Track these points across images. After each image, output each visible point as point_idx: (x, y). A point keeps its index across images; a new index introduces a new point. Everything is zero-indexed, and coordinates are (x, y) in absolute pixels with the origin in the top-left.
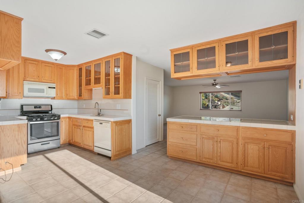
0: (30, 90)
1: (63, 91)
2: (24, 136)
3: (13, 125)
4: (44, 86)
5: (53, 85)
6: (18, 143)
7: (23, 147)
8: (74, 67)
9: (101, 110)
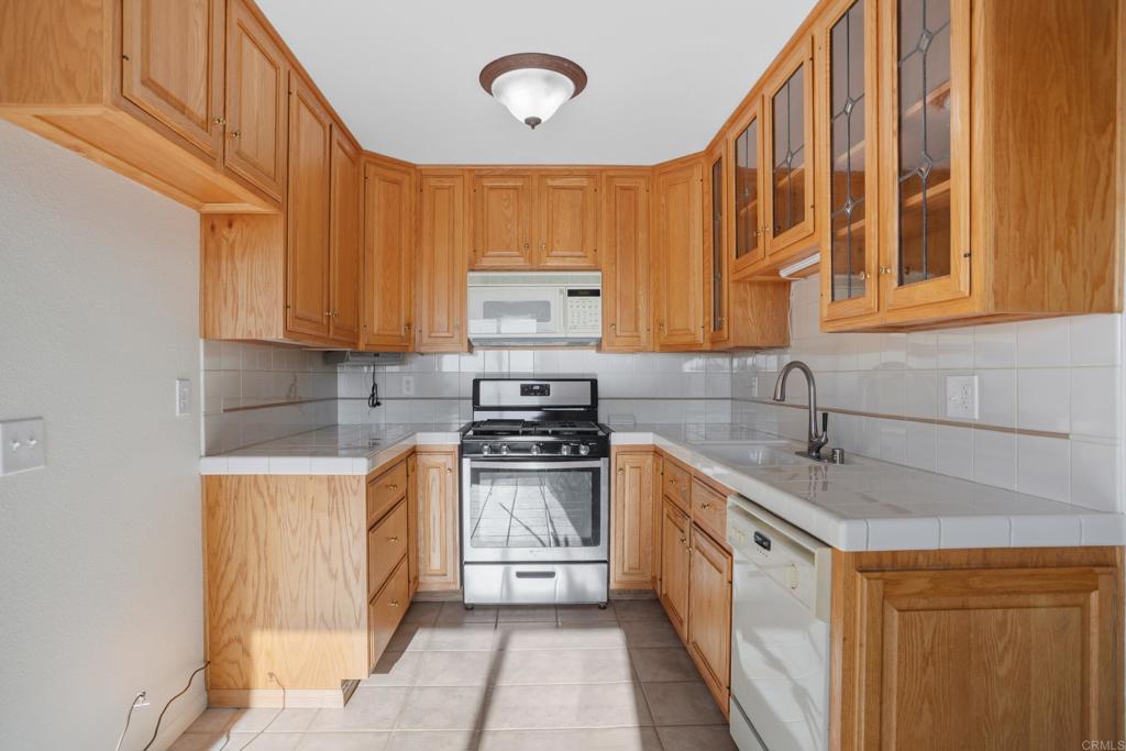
0: (494, 310)
1: (642, 308)
2: (355, 537)
3: (311, 477)
4: (549, 289)
5: (592, 280)
6: (330, 570)
7: (350, 594)
8: (691, 166)
9: (825, 416)
